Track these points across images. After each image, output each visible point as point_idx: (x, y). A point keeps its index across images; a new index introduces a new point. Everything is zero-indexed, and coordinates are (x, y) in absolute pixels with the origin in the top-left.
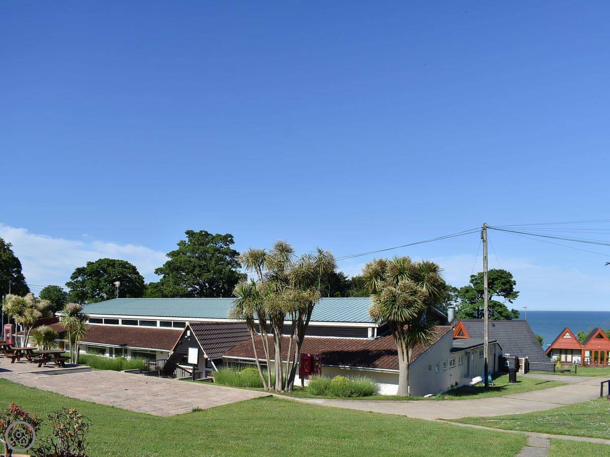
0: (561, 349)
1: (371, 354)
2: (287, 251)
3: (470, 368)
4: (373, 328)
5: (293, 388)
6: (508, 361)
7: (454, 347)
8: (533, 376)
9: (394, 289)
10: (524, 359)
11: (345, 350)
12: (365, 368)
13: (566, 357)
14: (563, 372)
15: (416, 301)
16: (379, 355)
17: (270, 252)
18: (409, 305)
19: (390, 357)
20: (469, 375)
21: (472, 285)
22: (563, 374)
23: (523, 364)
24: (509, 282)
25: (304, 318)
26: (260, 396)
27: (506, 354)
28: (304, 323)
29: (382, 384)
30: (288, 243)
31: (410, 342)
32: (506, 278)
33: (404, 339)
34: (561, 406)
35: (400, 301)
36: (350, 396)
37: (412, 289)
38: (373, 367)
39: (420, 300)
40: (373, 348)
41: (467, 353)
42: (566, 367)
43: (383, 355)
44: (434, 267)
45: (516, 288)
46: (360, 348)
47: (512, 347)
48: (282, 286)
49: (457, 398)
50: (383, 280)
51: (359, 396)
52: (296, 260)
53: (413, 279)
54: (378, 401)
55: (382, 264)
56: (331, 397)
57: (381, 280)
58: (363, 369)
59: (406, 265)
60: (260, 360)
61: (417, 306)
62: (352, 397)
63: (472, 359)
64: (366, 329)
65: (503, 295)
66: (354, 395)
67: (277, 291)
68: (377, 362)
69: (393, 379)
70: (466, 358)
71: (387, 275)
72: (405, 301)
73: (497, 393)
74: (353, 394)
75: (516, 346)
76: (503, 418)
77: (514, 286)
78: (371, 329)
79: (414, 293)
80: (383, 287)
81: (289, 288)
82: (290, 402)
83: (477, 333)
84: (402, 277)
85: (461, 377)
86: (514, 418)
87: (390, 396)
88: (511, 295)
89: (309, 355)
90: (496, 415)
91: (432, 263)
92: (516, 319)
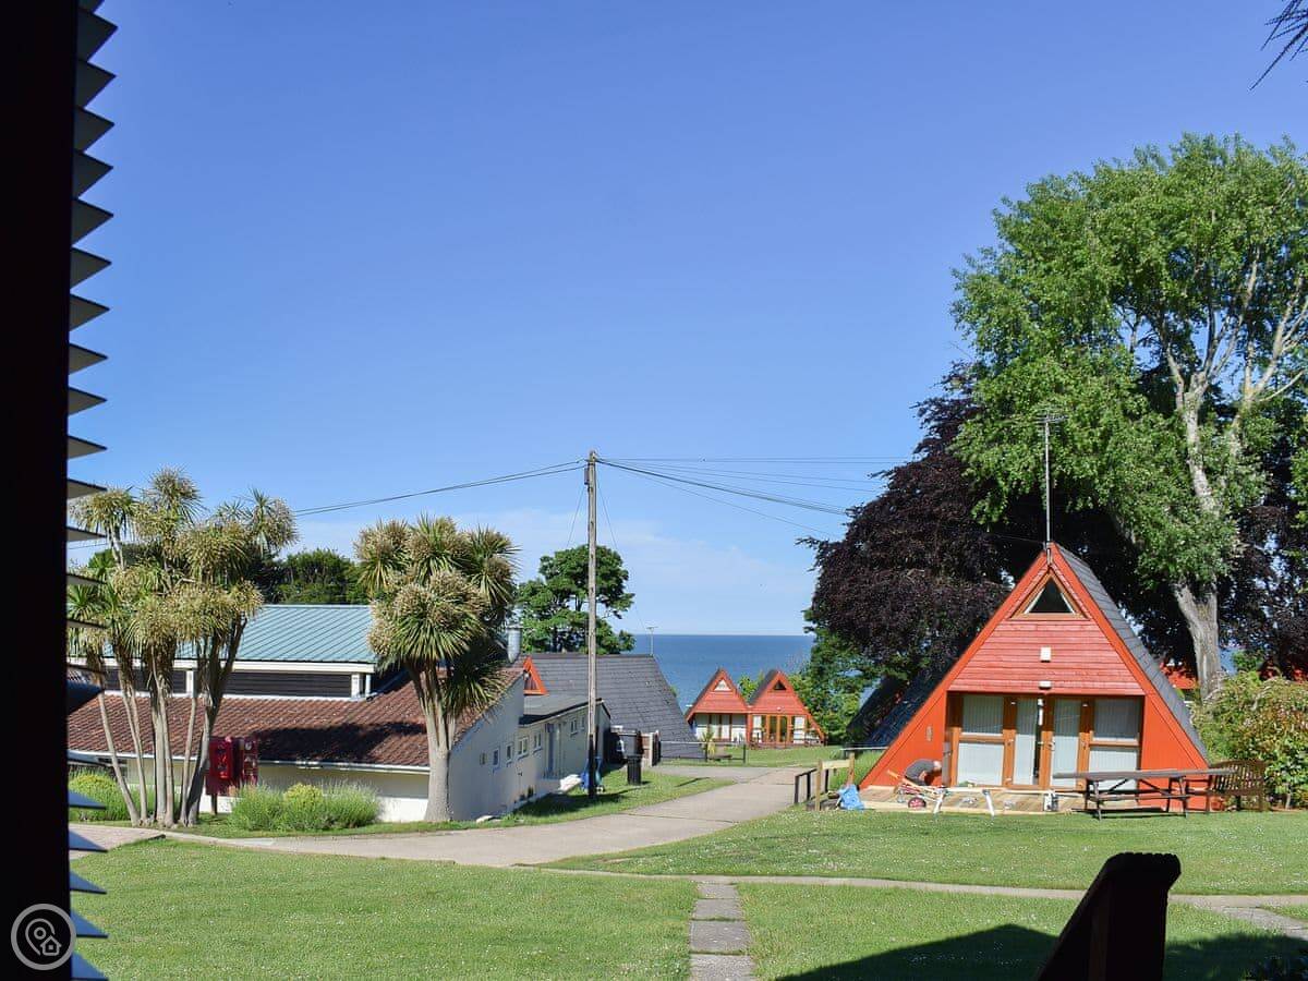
0: (710, 715)
1: (361, 733)
2: (185, 495)
3: (554, 758)
4: (363, 675)
5: (198, 819)
6: (622, 742)
7: (525, 713)
8: (671, 770)
9: (423, 589)
10: (651, 735)
11: (304, 727)
12: (353, 764)
13: (720, 730)
14: (719, 760)
15: (465, 615)
16: (379, 734)
17: (145, 494)
18: (452, 624)
19: (404, 738)
20: (552, 772)
21: (543, 578)
22: (718, 763)
23: (649, 747)
24: (615, 573)
25: (223, 653)
26: (139, 837)
27: (617, 727)
28: (223, 664)
29: (387, 800)
30: (186, 476)
31: (452, 705)
32: (610, 565)
33: (440, 698)
34: (731, 825)
35: (434, 617)
36: (326, 829)
37: (458, 589)
38: (371, 763)
39: (475, 613)
40: (364, 719)
41: (549, 727)
42: (721, 751)
43: (387, 735)
44: (501, 543)
45: (628, 587)
46: (337, 720)
47: (627, 711)
48: (171, 578)
49: (542, 819)
50: (399, 568)
51: (347, 826)
52: (202, 515)
53: (460, 568)
54: (388, 836)
55: (397, 534)
56: (285, 833)
57: (394, 568)
58: (348, 767)
59: (445, 536)
60: (118, 755)
61: (470, 627)
62: (332, 829)
63: (558, 738)
64: (347, 677)
65: (602, 602)
66: (336, 826)
67: (161, 589)
68: (377, 751)
69: (416, 787)
70: (548, 736)
71: (407, 557)
72: (446, 616)
73: (613, 806)
74: (332, 822)
75: (634, 710)
76: (638, 853)
77: (624, 583)
78: (358, 676)
79: (464, 598)
80: (399, 584)
81: (188, 583)
82: (206, 847)
83: (560, 683)
84: (439, 564)
85: (538, 777)
86: (656, 853)
87: (409, 824)
88: (619, 602)
89: (228, 739)
90: (621, 850)
91: (498, 535)
92: (628, 652)
